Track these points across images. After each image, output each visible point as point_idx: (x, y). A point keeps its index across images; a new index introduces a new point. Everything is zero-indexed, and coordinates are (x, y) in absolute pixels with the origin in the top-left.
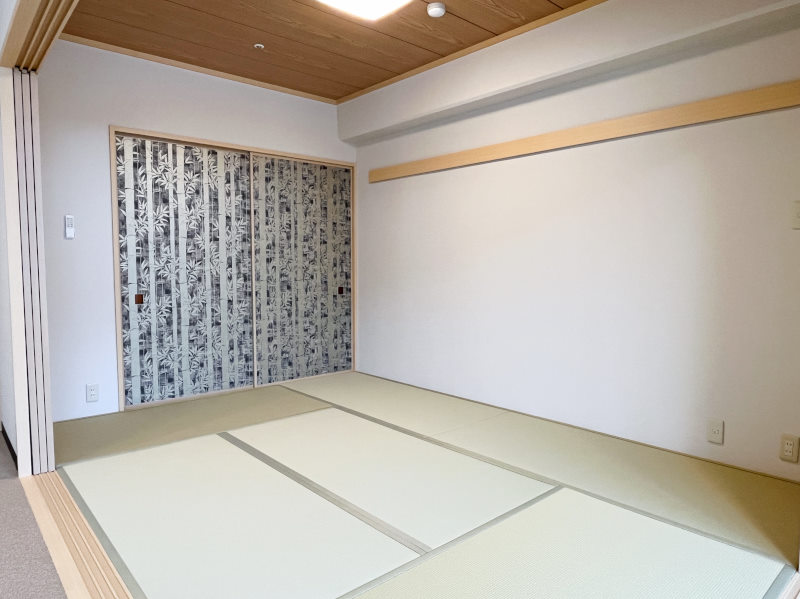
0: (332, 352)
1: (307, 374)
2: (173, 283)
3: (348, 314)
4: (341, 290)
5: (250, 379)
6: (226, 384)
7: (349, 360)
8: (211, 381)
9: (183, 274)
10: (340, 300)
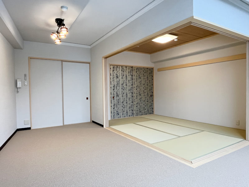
0: (149, 110)
1: (144, 115)
2: (119, 95)
3: (153, 101)
4: (151, 96)
5: (133, 115)
6: (128, 116)
7: (153, 112)
8: (126, 115)
9: (121, 92)
10: (151, 98)
